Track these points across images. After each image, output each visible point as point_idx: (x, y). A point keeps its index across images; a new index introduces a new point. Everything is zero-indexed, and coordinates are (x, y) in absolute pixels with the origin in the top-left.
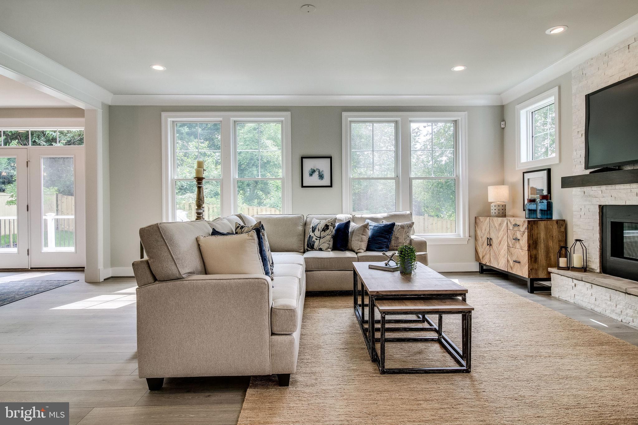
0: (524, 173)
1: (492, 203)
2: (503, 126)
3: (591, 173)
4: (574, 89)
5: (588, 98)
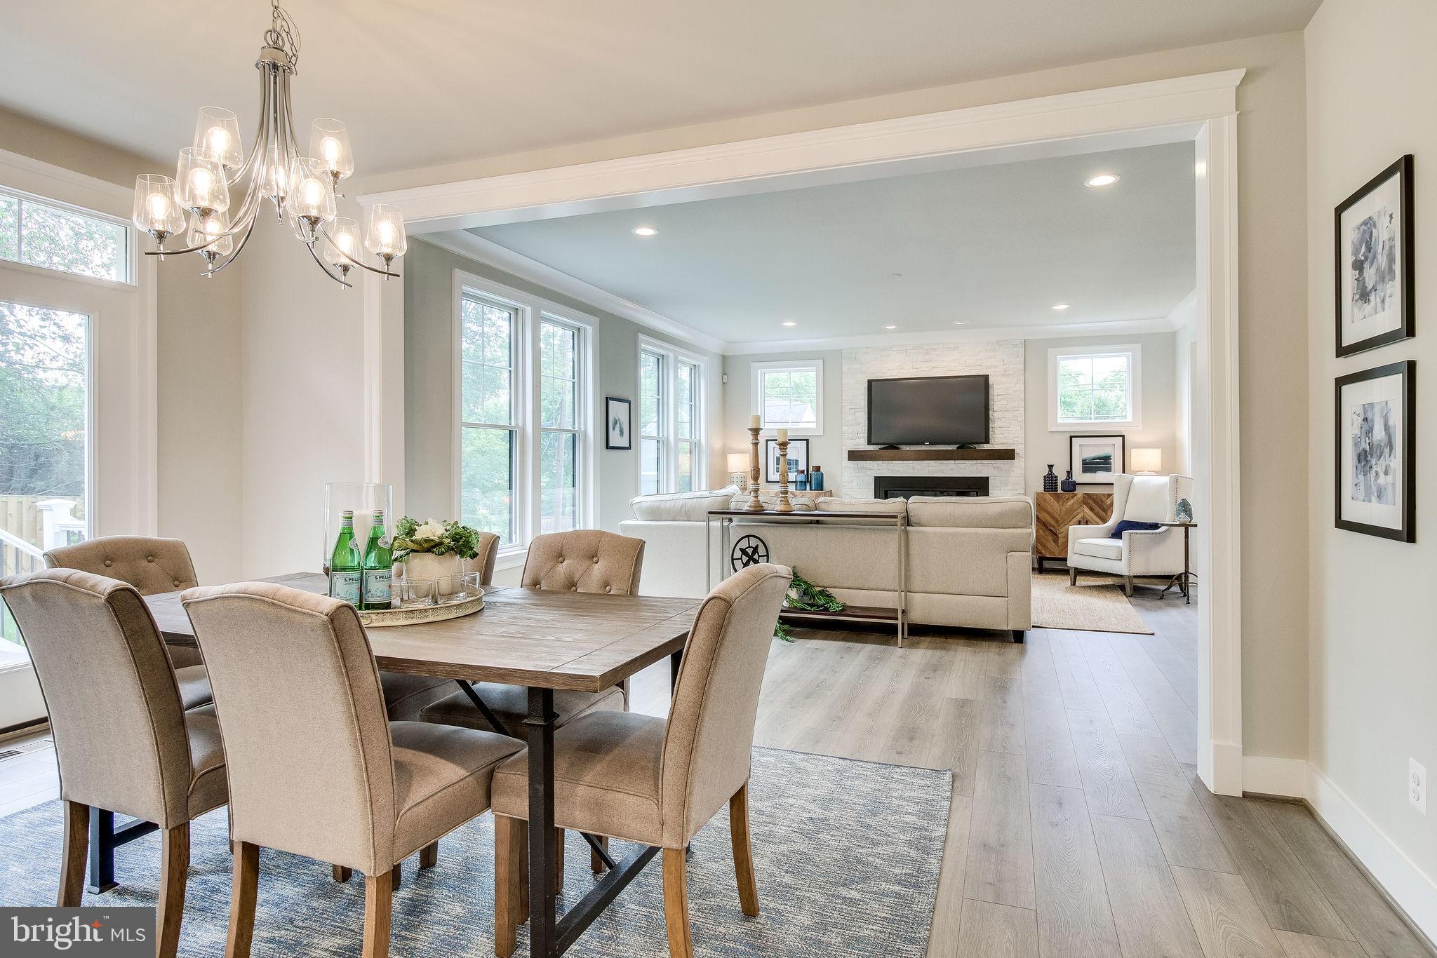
0: (767, 441)
1: (732, 473)
2: (726, 381)
3: (880, 449)
4: (845, 368)
5: (870, 382)
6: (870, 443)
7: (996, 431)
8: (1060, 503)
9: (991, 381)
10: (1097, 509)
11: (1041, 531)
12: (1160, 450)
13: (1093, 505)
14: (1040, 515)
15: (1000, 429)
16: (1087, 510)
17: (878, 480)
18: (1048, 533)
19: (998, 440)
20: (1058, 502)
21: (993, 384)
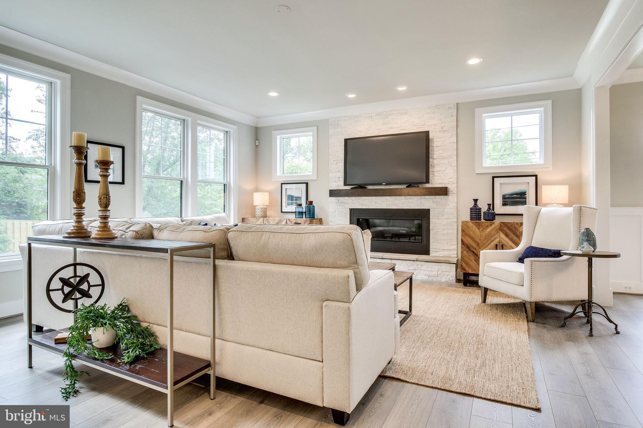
0: (282, 184)
1: (256, 206)
2: (257, 144)
3: (352, 188)
4: (331, 132)
5: (346, 141)
6: (345, 184)
7: (436, 174)
8: (481, 229)
9: (431, 136)
10: (511, 235)
11: (465, 252)
12: (567, 186)
13: (508, 231)
14: (464, 239)
15: (439, 172)
16: (502, 236)
17: (352, 211)
18: (471, 254)
19: (436, 181)
20: (479, 229)
21: (433, 138)
